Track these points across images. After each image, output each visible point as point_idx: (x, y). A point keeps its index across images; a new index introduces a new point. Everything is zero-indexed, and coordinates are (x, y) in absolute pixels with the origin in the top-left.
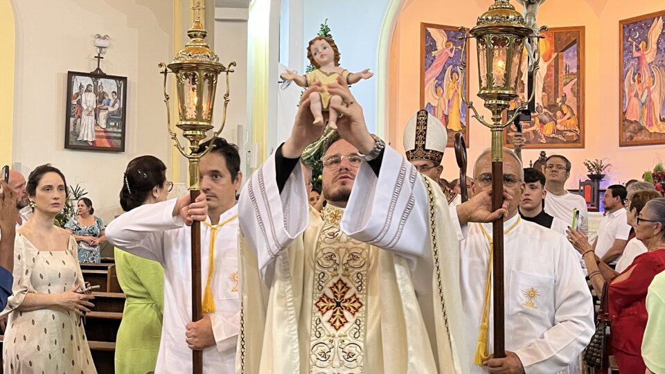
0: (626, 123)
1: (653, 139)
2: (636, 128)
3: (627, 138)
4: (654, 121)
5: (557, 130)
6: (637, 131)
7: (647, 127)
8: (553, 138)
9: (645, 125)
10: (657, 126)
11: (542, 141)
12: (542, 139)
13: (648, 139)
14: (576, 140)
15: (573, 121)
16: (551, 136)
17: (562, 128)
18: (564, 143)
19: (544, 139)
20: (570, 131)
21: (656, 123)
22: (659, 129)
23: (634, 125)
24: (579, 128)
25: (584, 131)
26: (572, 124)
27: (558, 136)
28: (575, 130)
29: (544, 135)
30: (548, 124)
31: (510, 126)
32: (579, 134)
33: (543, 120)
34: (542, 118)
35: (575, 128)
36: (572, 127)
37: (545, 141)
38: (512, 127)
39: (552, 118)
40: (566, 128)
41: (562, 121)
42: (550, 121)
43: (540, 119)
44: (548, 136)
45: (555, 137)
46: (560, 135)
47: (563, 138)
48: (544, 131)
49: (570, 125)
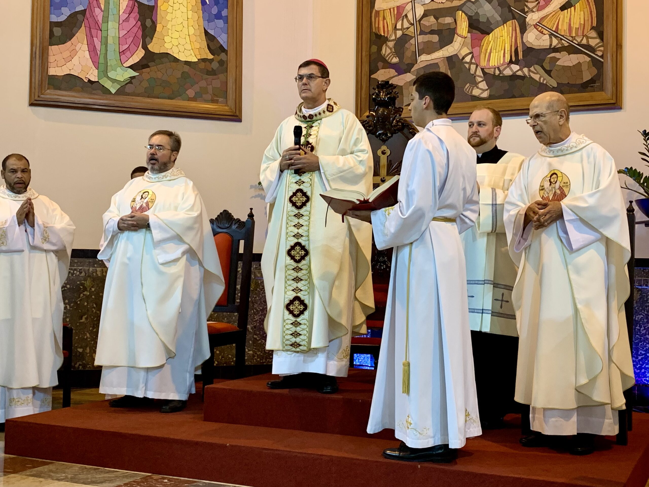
8: (514, 77)
11: (476, 92)
12: (475, 84)
15: (580, 15)
16: (508, 72)
17: (544, 42)
19: (483, 85)
20: (571, 50)
24: (601, 35)
25: (619, 46)
26: (575, 25)
27: (530, 71)
28: (588, 47)
29: (482, 70)
30: (497, 32)
31: (380, 49)
32: (602, 57)
33: (481, 20)
34: (477, 13)
35: (588, 38)
36: (577, 35)
37: (484, 90)
38: (386, 51)
39: (511, 11)
40: (555, 42)
41: (543, 19)
42: (505, 22)
43: (470, 18)
44: (497, 72)
45: (520, 73)
46: (536, 66)
47: (546, 75)
48: (482, 56)
49: (570, 28)
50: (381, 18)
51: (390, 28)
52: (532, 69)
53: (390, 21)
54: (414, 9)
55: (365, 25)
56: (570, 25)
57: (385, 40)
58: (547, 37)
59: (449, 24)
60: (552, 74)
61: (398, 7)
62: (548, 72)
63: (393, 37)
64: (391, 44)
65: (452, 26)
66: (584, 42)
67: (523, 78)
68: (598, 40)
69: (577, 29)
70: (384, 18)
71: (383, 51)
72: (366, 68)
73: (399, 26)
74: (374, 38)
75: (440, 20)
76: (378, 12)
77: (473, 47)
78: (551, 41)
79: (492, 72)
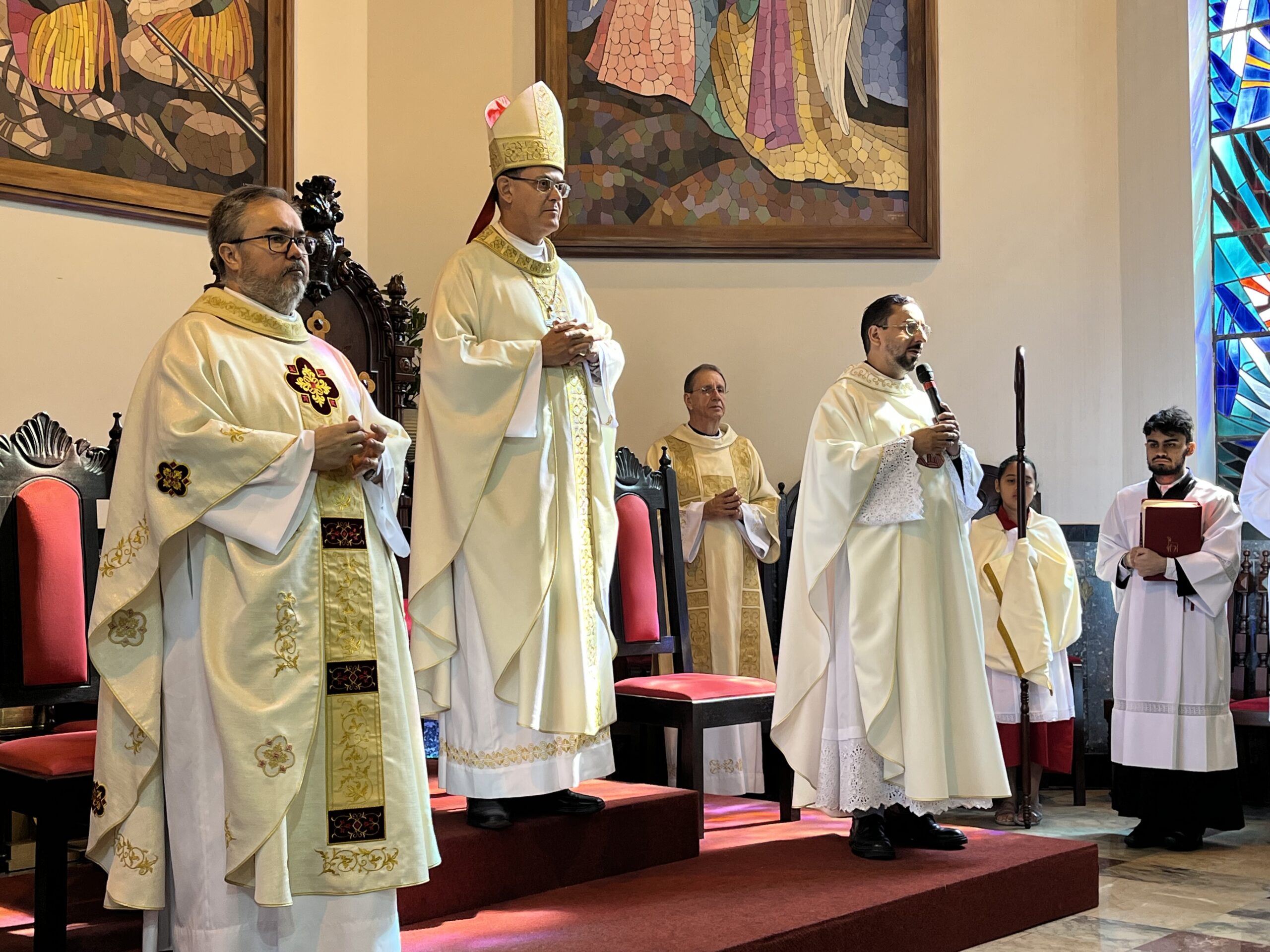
0: (594, 105)
1: (797, 220)
2: (673, 142)
3: (599, 205)
4: (804, 113)
5: (132, 78)
6: (676, 162)
7: (757, 147)
9: (739, 130)
10: (828, 142)
11: (20, 139)
13: (764, 216)
14: (245, 177)
15: (226, 38)
16: (89, 112)
17: (161, 70)
18: (174, 178)
19: (36, 126)
20: (212, 103)
21: (819, 125)
22: (841, 163)
23: (653, 125)
24: (263, 91)
25: (288, 118)
26: (219, 56)
27: (135, 122)
28: (239, 105)
29: (35, 90)
30: (67, 13)
32: (264, 133)
35: (239, 88)
36: (221, 75)
37: (38, 140)
40: (182, 77)
41: (159, 19)
45: (114, 121)
46: (148, 117)
47: (166, 141)
48: (34, 58)
49: (209, 56)
52: (139, 119)
56: (209, 50)
58: (167, 60)
62: (171, 137)
66: (233, 93)
67: (121, 134)
68: (257, 99)
69: (222, 64)
77: (12, 30)
78: (175, 72)
79: (55, 100)
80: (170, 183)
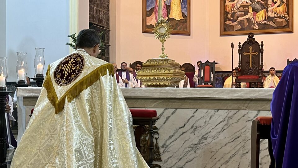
5: (269, 17)
8: (265, 24)
11: (255, 28)
12: (254, 25)
14: (286, 26)
15: (283, 9)
16: (263, 23)
17: (273, 15)
19: (257, 26)
20: (280, 17)
24: (288, 14)
25: (293, 17)
26: (281, 11)
27: (269, 22)
28: (285, 17)
29: (256, 22)
30: (260, 12)
31: (227, 15)
32: (288, 19)
33: (256, 9)
34: (255, 7)
35: (285, 15)
36: (282, 13)
37: (257, 27)
38: (229, 16)
39: (264, 7)
40: (276, 15)
41: (273, 9)
42: (262, 10)
43: (253, 8)
44: (260, 23)
45: (267, 23)
46: (271, 21)
47: (273, 24)
48: (256, 18)
49: (280, 12)
50: (227, 7)
51: (230, 10)
52: (270, 22)
53: (230, 8)
54: (237, 5)
55: (223, 9)
56: (280, 11)
57: (229, 13)
58: (274, 14)
59: (247, 10)
60: (275, 23)
61: (232, 4)
62: (274, 23)
63: (231, 12)
64: (230, 14)
65: (248, 10)
66: (284, 15)
67: (268, 24)
68: (287, 15)
69: (282, 12)
70: (228, 7)
71: (228, 16)
72: (223, 20)
73: (233, 9)
74: (225, 12)
75: (244, 8)
76: (226, 6)
77: (254, 16)
78: (275, 15)
79: (259, 22)
80: (274, 29)
